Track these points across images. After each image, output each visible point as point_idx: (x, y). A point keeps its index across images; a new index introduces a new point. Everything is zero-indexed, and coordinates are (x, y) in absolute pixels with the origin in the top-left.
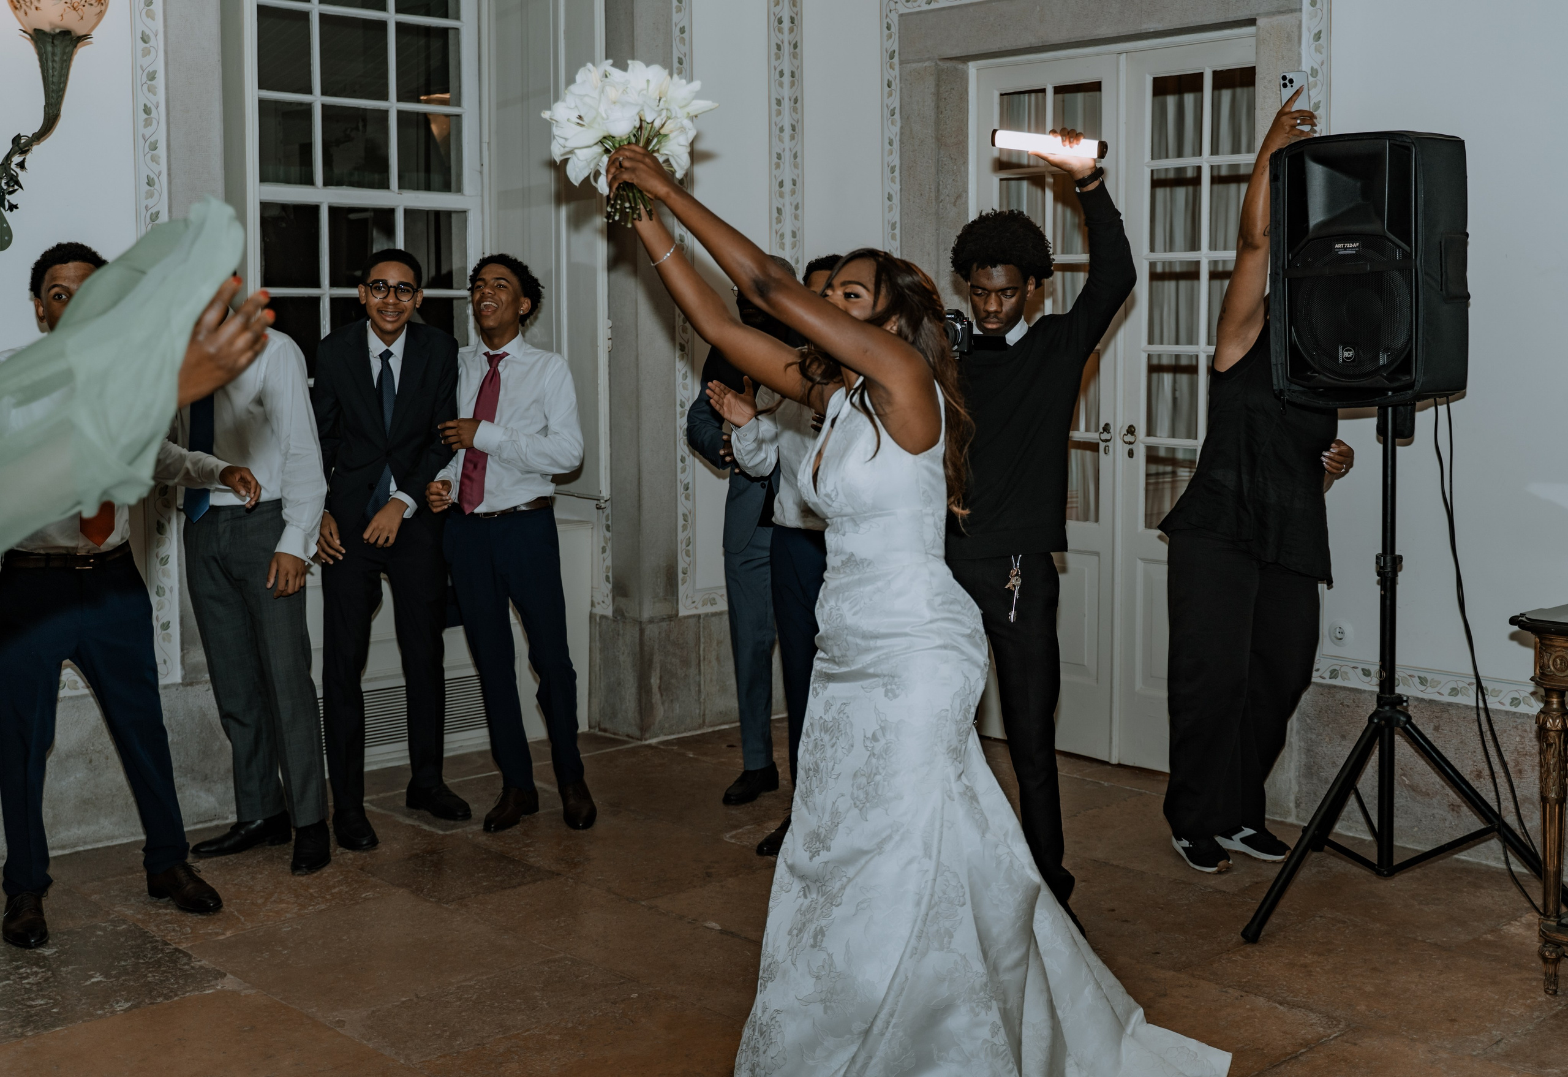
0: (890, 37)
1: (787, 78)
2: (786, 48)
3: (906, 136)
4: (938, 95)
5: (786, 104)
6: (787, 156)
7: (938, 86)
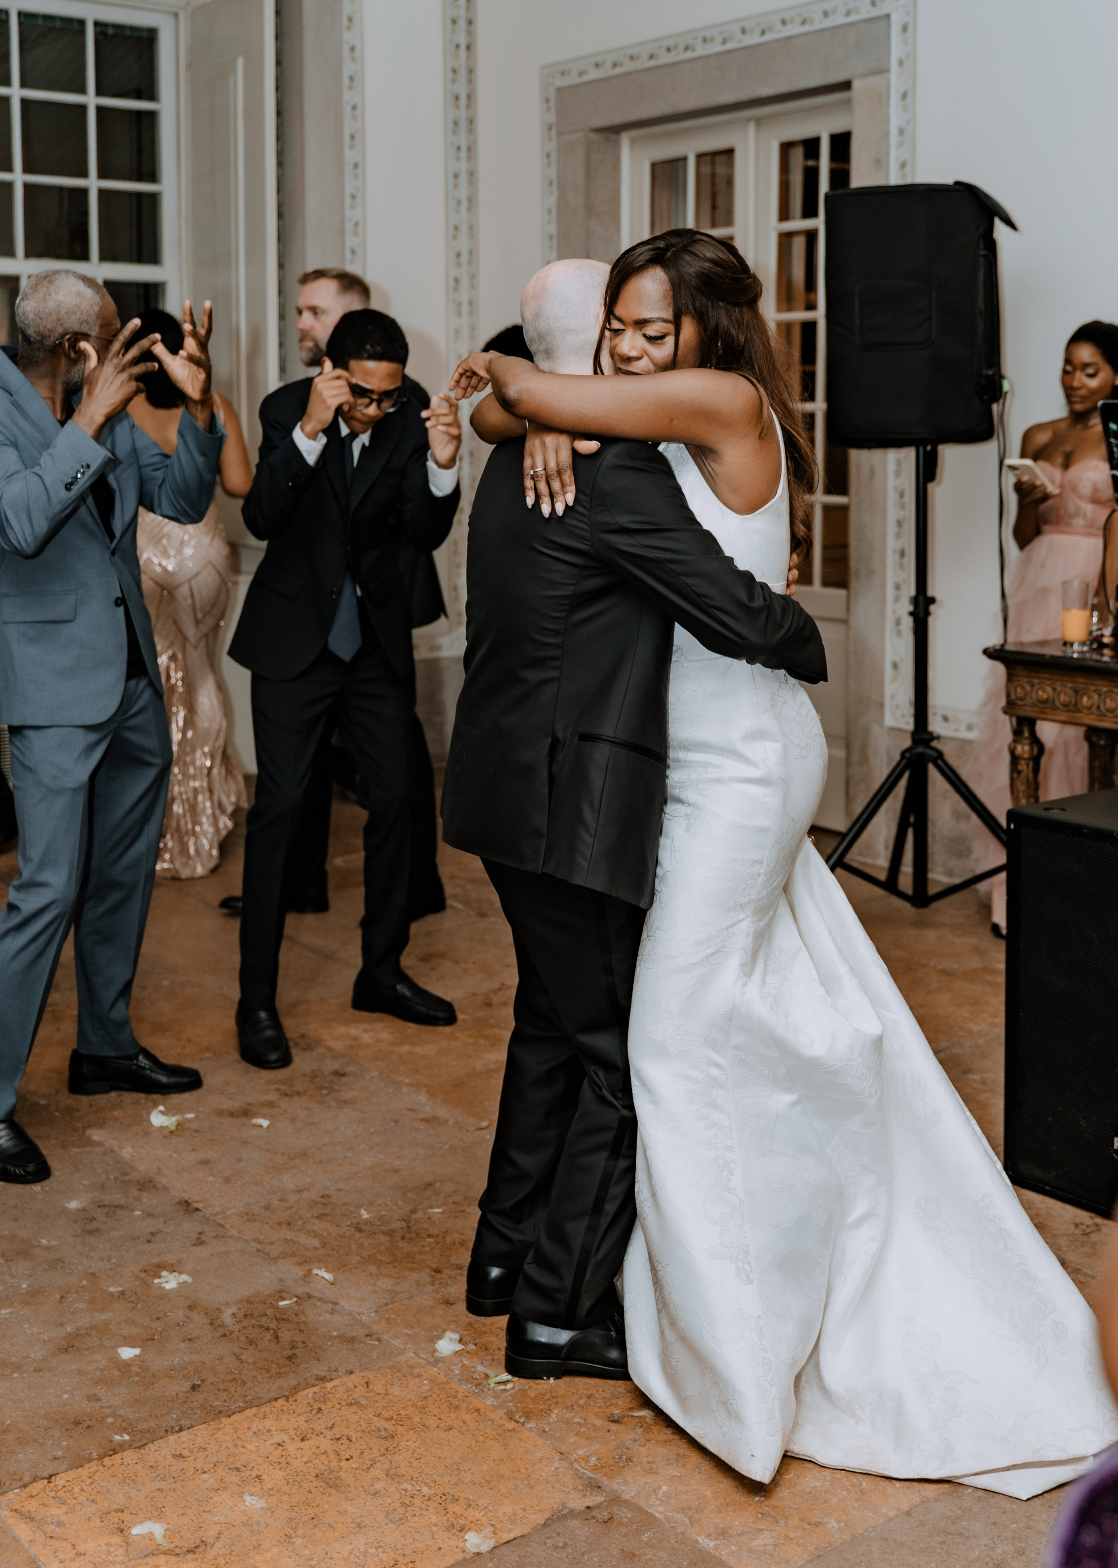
0: (548, 110)
1: (463, 153)
2: (463, 124)
3: (562, 205)
4: (588, 165)
5: (463, 178)
6: (464, 229)
7: (588, 156)
